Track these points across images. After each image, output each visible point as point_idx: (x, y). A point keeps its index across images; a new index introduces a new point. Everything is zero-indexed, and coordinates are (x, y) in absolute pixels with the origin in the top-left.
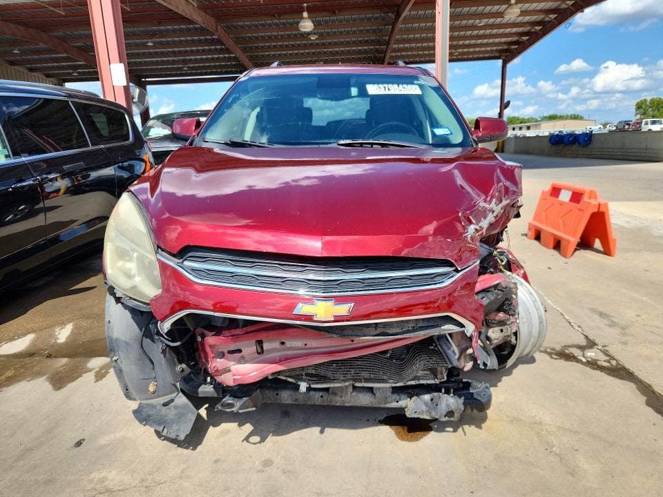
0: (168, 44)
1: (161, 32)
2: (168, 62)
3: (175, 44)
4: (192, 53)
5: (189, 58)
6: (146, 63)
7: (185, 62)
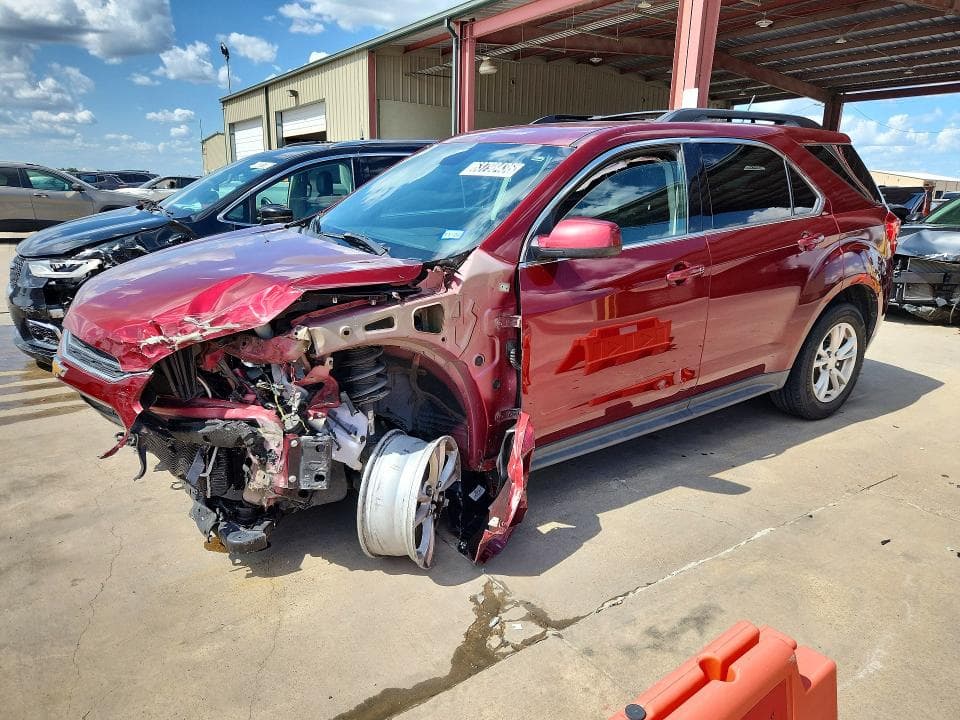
0: (877, 37)
1: (861, 19)
2: (882, 64)
3: (888, 36)
4: (922, 45)
5: (919, 53)
6: (846, 69)
7: (911, 61)
